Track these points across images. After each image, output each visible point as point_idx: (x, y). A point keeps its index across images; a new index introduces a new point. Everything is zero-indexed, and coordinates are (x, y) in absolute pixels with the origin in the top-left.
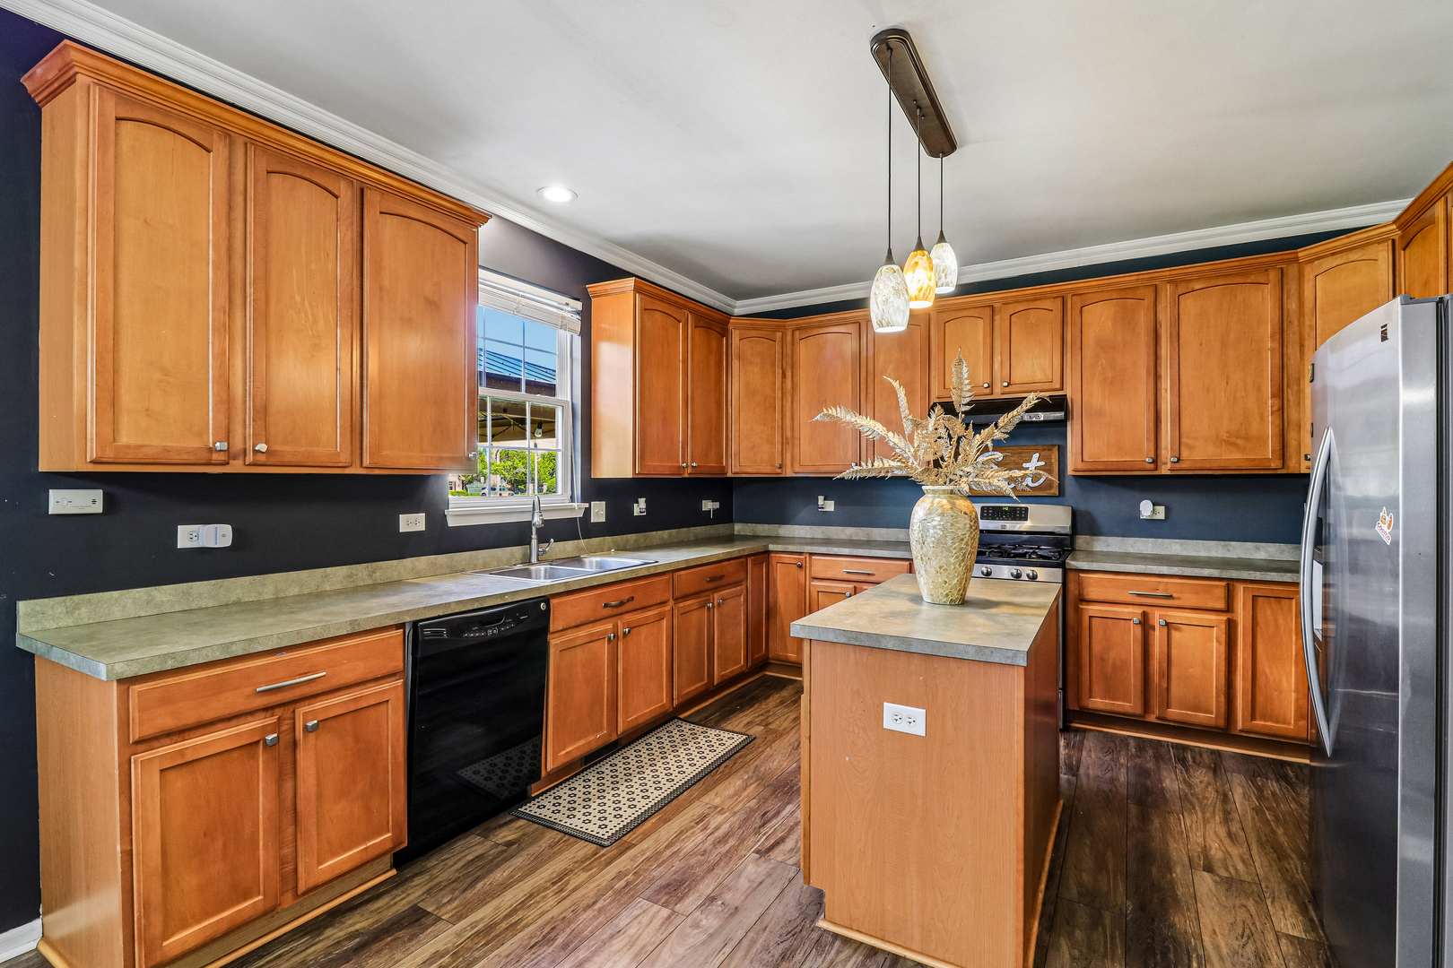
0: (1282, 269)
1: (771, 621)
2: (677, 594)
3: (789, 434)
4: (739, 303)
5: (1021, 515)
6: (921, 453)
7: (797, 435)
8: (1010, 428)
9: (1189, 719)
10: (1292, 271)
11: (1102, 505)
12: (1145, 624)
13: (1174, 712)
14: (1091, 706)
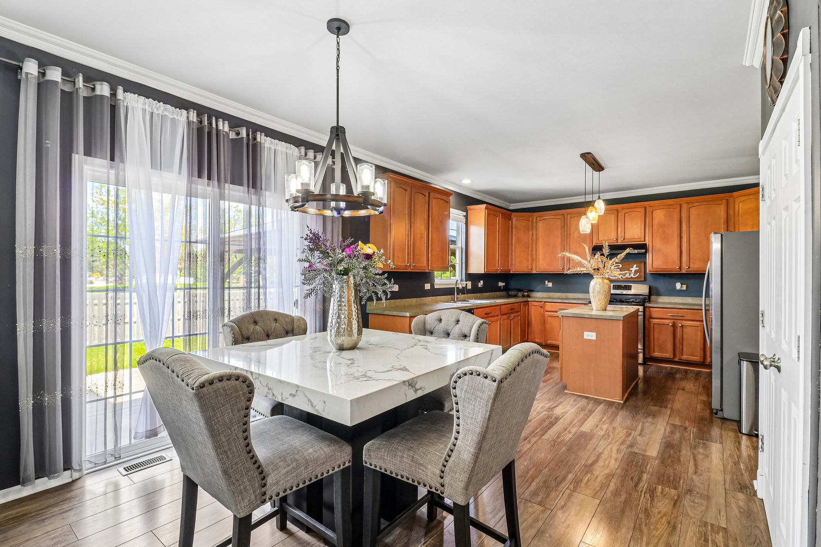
0: (727, 200)
1: (529, 327)
2: (502, 313)
3: (534, 256)
4: (512, 205)
5: (629, 288)
6: (593, 266)
7: (538, 257)
8: (621, 259)
9: (690, 359)
10: (731, 200)
11: (660, 284)
12: (674, 326)
13: (685, 357)
14: (654, 356)
